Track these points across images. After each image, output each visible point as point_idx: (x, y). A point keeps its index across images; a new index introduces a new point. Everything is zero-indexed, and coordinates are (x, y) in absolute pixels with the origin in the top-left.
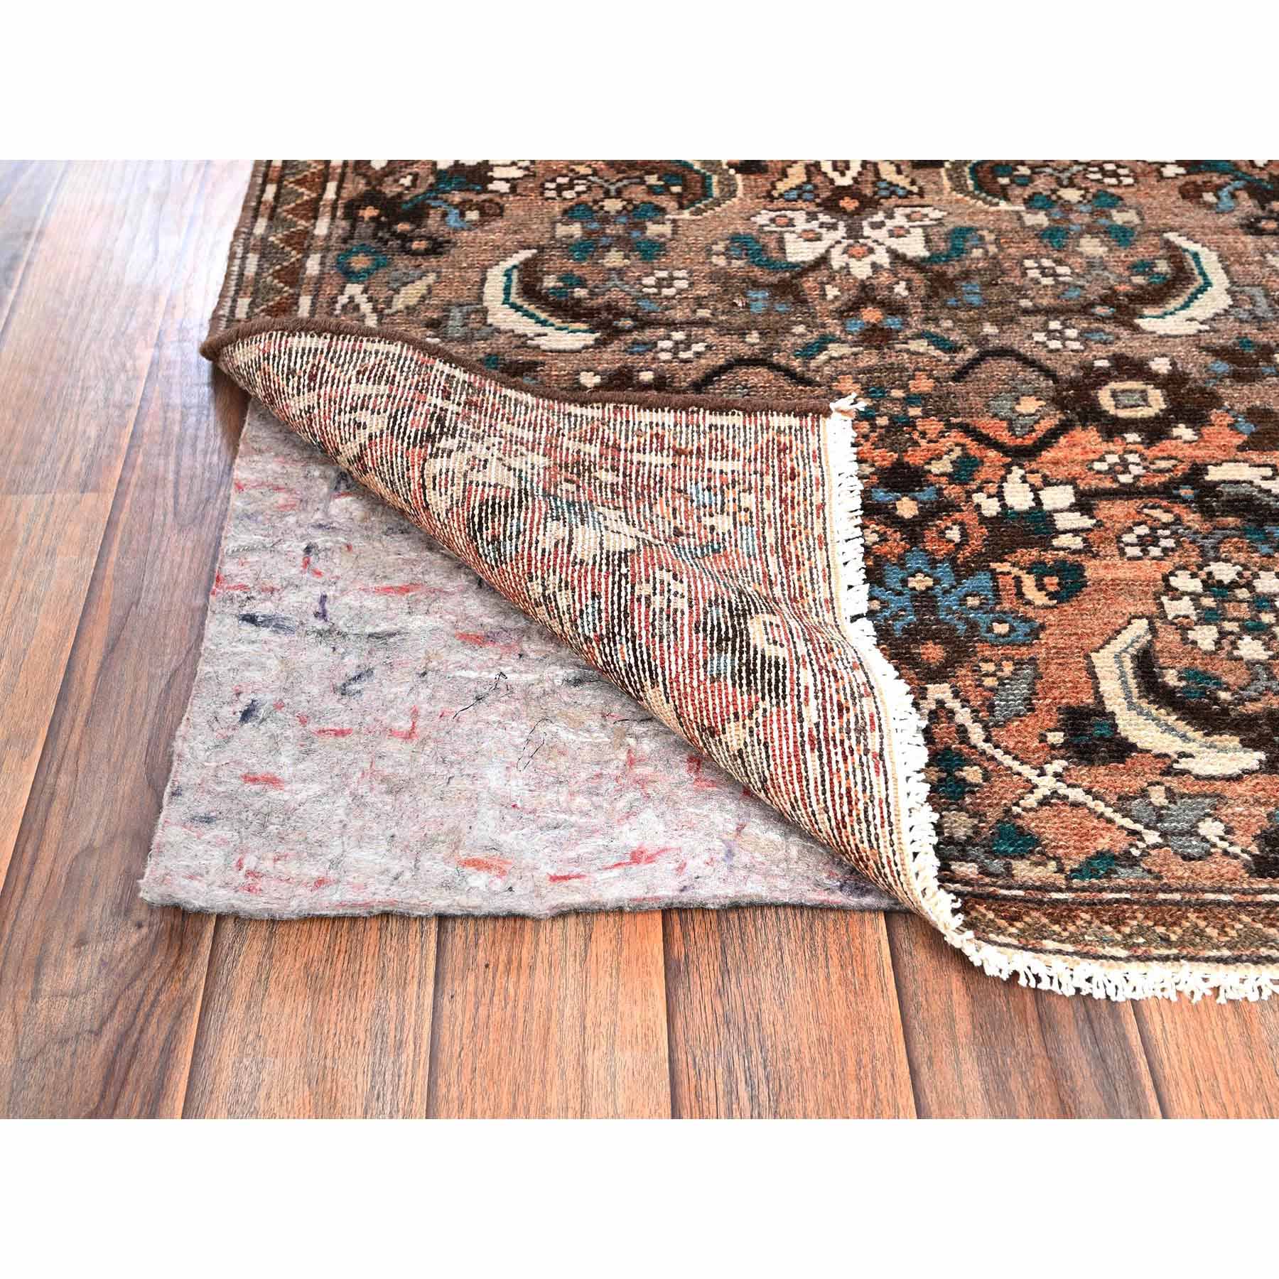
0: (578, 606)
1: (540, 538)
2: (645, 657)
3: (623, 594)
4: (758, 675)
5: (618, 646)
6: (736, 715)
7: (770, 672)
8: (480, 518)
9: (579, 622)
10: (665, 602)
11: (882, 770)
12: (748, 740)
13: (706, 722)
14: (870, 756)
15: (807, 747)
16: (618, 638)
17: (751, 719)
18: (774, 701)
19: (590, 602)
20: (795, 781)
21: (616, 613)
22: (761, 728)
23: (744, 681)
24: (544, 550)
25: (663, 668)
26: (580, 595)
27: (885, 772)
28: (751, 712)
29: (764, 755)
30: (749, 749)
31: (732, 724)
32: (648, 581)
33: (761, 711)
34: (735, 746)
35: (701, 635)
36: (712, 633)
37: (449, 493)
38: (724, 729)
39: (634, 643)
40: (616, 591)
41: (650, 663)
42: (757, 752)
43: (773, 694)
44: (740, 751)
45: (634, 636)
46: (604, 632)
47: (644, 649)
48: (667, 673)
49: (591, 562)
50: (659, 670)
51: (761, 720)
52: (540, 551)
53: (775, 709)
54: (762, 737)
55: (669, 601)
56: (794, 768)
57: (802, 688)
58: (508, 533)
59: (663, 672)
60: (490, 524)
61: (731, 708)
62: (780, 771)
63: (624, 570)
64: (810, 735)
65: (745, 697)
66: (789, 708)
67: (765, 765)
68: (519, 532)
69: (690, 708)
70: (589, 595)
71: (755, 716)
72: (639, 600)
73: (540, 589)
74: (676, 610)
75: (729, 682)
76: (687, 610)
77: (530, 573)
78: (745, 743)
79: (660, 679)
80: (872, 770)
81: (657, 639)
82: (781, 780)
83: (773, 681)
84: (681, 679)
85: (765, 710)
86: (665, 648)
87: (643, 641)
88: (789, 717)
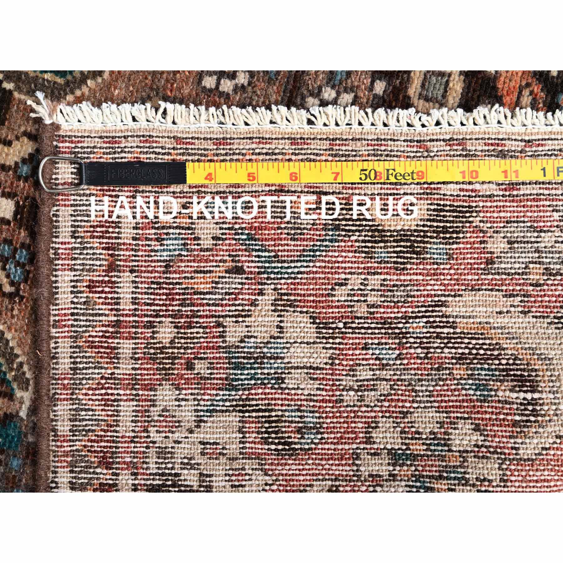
0: (371, 362)
1: (306, 392)
2: (424, 309)
3: (366, 325)
4: (448, 225)
5: (411, 330)
6: (481, 242)
7: (444, 216)
8: (279, 443)
9: (384, 362)
10: (373, 293)
11: (541, 142)
12: (502, 235)
13: (482, 266)
14: (527, 149)
15: (515, 193)
16: (404, 330)
17: (487, 232)
18: (474, 214)
19: (370, 352)
20: (538, 203)
21: (383, 331)
22: (495, 225)
23: (455, 235)
24: (318, 389)
25: (435, 296)
26: (363, 359)
27: (542, 140)
28: (481, 231)
29: (516, 225)
30: (509, 235)
31: (489, 246)
32: (352, 306)
33: (482, 224)
34: (504, 246)
35: (409, 266)
36: (407, 258)
37: (250, 472)
38: (491, 253)
39: (410, 318)
40: (363, 331)
41: (429, 306)
42: (512, 229)
43: (468, 215)
44: (509, 243)
45: (405, 318)
46: (397, 341)
47: (417, 310)
48: (440, 293)
49: (331, 351)
50: (436, 299)
51: (489, 225)
52: (319, 392)
53: (482, 214)
54: (502, 225)
55: (372, 290)
56: (529, 203)
57: (462, 194)
58: (297, 419)
59: (438, 296)
60: (286, 435)
61: (476, 246)
62: (529, 214)
63: (341, 325)
64: (506, 190)
65: (468, 235)
66: (481, 204)
67: (522, 225)
68: (299, 410)
69: (470, 277)
70: (364, 352)
71: (485, 229)
72: (371, 313)
73: (352, 393)
74: (381, 285)
75: (455, 246)
76: (383, 277)
77: (336, 401)
78: (504, 238)
79: (443, 299)
80: (540, 148)
81: (410, 299)
82: (536, 214)
83: (455, 214)
84: (446, 282)
85: (480, 221)
86: (419, 293)
87: (410, 310)
88: (489, 204)
